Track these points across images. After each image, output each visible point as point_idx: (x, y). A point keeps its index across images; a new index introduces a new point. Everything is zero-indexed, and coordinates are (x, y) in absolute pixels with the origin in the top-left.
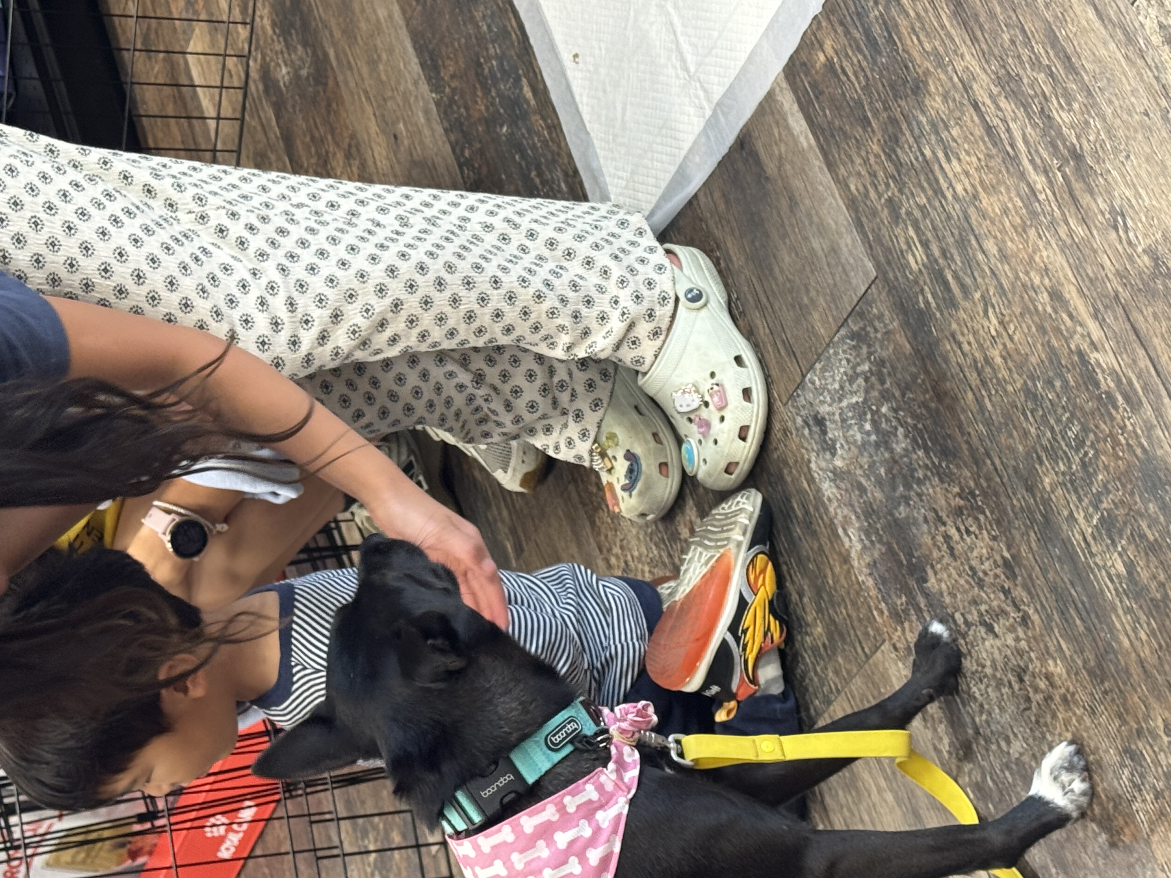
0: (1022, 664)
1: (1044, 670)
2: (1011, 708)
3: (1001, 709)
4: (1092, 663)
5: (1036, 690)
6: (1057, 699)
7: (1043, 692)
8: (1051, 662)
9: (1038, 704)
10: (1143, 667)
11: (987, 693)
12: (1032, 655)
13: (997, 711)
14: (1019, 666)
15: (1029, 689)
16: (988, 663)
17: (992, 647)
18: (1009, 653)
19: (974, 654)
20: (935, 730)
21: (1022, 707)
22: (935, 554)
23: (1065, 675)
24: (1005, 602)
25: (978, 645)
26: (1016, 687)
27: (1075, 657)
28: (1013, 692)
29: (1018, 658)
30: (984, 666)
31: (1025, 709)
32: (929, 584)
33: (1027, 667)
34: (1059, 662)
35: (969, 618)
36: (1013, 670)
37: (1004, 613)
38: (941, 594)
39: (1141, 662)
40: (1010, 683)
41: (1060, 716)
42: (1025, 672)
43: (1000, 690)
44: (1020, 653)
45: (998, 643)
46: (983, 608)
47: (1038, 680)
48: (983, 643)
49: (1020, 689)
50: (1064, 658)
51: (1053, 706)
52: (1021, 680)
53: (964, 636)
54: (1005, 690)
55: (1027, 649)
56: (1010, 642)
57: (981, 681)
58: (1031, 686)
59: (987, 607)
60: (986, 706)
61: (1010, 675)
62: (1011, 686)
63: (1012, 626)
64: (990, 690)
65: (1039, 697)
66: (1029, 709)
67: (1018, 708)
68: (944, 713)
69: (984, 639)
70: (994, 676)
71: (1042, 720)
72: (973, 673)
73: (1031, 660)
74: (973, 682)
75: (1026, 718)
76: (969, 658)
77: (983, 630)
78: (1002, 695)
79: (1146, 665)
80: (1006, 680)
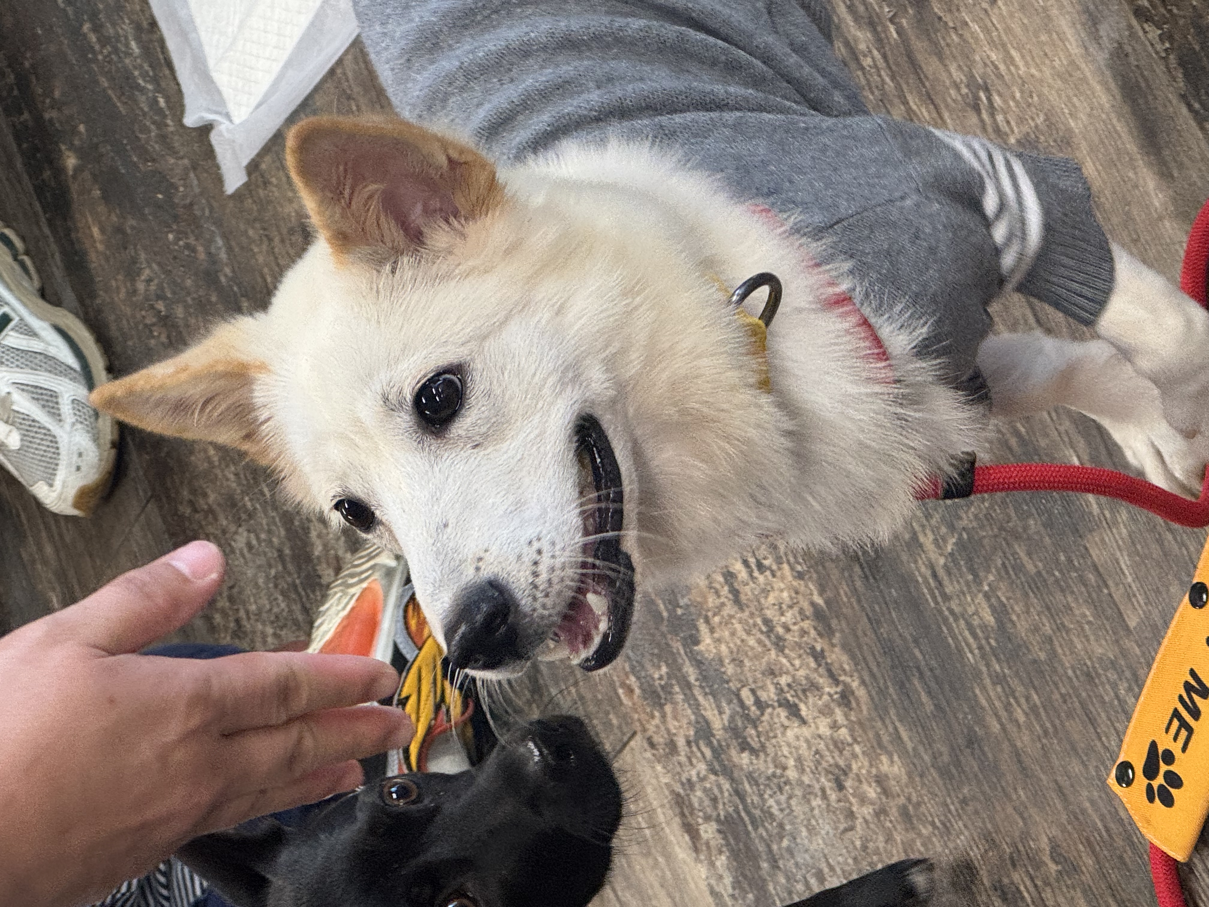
0: (842, 763)
1: (874, 771)
2: (825, 827)
3: (811, 830)
4: (946, 758)
5: (863, 800)
6: (894, 812)
7: (872, 804)
8: (884, 758)
9: (866, 821)
10: (1020, 762)
11: (789, 806)
12: (857, 749)
13: (804, 833)
14: (837, 766)
15: (853, 800)
16: (791, 762)
17: (797, 738)
18: (822, 746)
19: (770, 750)
20: (712, 864)
21: (842, 827)
22: (712, 601)
23: (904, 779)
24: (816, 670)
25: (775, 737)
26: (833, 796)
27: (921, 748)
28: (828, 805)
29: (836, 754)
30: (785, 768)
31: (846, 830)
32: (701, 647)
33: (849, 767)
34: (896, 758)
35: (763, 696)
36: (828, 772)
37: (814, 687)
38: (721, 661)
39: (1017, 754)
40: (823, 790)
41: (898, 839)
42: (846, 774)
43: (809, 801)
44: (838, 746)
45: (806, 732)
46: (784, 680)
47: (865, 787)
48: (784, 734)
49: (839, 801)
50: (904, 753)
51: (888, 824)
52: (841, 787)
53: (755, 723)
54: (816, 802)
55: (849, 740)
56: (824, 729)
57: (781, 789)
58: (854, 795)
59: (790, 680)
60: (788, 827)
61: (823, 780)
62: (825, 796)
63: (827, 706)
64: (793, 802)
65: (867, 811)
66: (852, 828)
67: (836, 829)
68: (725, 838)
69: (785, 728)
70: (800, 783)
71: (871, 845)
72: (768, 778)
73: (855, 756)
74: (769, 792)
75: (847, 843)
76: (762, 755)
77: (783, 713)
78: (812, 809)
79: (1023, 757)
80: (817, 786)
